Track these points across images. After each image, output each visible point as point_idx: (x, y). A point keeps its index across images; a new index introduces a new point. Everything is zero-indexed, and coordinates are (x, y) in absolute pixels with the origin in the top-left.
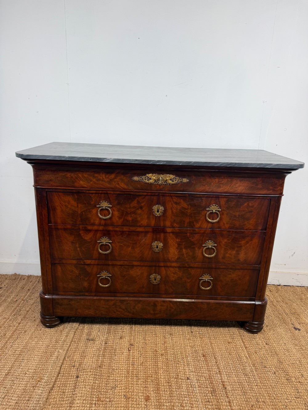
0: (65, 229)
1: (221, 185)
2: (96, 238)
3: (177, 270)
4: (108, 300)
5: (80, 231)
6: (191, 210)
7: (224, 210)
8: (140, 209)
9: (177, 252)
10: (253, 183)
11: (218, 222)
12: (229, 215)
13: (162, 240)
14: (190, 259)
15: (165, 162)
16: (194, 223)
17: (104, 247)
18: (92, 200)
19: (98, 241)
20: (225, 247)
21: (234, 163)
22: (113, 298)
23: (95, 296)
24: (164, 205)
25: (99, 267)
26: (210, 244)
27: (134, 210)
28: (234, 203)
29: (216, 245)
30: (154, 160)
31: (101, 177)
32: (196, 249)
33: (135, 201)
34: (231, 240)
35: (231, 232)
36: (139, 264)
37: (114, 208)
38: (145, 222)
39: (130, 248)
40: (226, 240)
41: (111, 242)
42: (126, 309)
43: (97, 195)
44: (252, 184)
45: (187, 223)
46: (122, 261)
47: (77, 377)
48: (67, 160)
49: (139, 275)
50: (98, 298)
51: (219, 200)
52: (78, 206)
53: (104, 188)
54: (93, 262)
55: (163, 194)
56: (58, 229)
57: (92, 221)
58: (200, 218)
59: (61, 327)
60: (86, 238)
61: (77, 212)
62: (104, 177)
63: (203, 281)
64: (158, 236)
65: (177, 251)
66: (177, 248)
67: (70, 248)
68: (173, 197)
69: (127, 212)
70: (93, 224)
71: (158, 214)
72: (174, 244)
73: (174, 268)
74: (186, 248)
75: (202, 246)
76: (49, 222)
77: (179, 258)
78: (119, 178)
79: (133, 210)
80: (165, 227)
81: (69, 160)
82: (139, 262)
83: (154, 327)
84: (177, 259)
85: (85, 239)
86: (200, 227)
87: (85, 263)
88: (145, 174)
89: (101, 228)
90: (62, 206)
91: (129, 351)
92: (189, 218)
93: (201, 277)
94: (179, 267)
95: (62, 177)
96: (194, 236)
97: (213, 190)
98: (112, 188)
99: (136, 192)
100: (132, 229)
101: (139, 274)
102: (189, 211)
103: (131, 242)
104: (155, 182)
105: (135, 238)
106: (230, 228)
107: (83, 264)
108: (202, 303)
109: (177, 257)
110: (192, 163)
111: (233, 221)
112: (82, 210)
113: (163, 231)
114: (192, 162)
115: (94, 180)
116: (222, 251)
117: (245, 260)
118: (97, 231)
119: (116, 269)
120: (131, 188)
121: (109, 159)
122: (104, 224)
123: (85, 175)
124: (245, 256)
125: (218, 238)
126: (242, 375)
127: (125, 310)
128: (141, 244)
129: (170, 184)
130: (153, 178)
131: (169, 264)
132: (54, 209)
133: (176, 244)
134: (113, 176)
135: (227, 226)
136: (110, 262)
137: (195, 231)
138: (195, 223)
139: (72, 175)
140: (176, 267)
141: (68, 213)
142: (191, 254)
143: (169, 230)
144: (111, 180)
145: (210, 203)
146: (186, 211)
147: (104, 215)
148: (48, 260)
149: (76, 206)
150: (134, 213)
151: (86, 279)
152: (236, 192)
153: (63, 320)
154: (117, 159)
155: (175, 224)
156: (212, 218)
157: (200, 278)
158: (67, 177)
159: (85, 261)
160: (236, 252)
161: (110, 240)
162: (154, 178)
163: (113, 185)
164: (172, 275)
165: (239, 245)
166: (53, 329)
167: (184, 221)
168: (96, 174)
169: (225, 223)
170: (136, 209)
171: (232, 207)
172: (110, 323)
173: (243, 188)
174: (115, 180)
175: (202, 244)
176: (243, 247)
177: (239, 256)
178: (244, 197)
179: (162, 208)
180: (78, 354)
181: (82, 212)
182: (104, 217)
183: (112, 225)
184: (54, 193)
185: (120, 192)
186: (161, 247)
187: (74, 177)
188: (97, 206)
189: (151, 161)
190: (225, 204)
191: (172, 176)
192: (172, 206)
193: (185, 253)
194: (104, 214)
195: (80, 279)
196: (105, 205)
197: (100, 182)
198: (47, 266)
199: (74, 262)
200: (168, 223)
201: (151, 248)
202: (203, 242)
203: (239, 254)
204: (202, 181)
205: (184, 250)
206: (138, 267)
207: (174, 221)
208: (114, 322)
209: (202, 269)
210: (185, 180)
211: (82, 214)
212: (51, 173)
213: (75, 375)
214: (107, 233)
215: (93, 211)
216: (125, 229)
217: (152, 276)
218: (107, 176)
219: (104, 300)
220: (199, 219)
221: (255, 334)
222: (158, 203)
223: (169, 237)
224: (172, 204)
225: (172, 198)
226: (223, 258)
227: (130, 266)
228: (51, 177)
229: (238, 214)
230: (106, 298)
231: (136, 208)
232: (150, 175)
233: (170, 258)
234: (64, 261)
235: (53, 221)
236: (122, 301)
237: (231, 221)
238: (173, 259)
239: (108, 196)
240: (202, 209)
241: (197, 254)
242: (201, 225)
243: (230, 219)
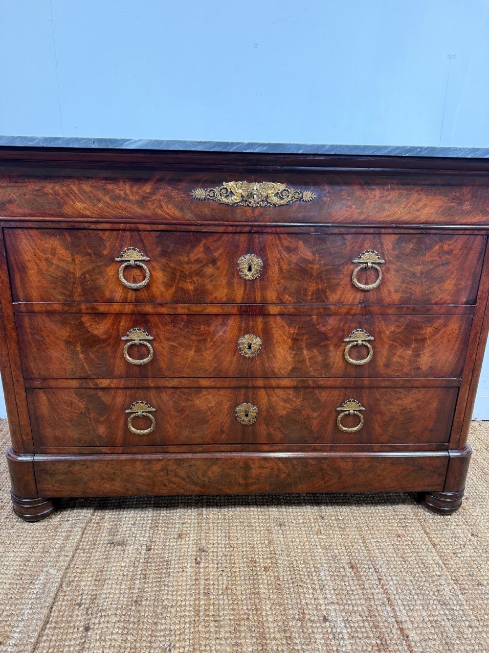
0: (50, 313)
1: (386, 205)
2: (119, 331)
3: (292, 393)
4: (150, 461)
5: (81, 316)
6: (320, 265)
7: (390, 262)
8: (210, 265)
9: (292, 356)
10: (454, 199)
11: (378, 288)
12: (401, 272)
13: (260, 330)
14: (318, 370)
15: (265, 148)
16: (326, 292)
17: (137, 350)
18: (105, 245)
19: (124, 338)
20: (392, 343)
21: (418, 148)
22: (160, 456)
23: (123, 453)
24: (261, 252)
25: (128, 392)
26: (360, 337)
27: (198, 266)
28: (412, 245)
29: (372, 338)
30: (238, 143)
31: (120, 190)
32: (332, 348)
33: (200, 248)
34: (403, 327)
35: (405, 309)
36: (213, 384)
37: (154, 264)
38: (222, 294)
39: (193, 351)
40: (392, 328)
41: (152, 338)
42: (188, 477)
43: (115, 233)
44: (452, 202)
45: (312, 294)
46: (176, 380)
47: (87, 629)
48: (41, 145)
49: (212, 407)
50: (129, 457)
51: (380, 239)
52: (73, 260)
53: (129, 218)
54: (114, 383)
55: (259, 229)
56: (33, 312)
57: (107, 294)
58: (339, 281)
59: (56, 519)
60: (96, 332)
61: (73, 273)
62: (128, 192)
63: (346, 415)
64: (251, 323)
65: (291, 354)
66: (291, 349)
67: (63, 355)
68: (282, 236)
69: (182, 272)
70: (110, 301)
71: (250, 275)
72: (286, 339)
73: (286, 390)
74: (310, 346)
75: (343, 342)
76: (14, 297)
77: (296, 368)
78: (161, 192)
79: (195, 267)
80: (264, 301)
81: (45, 145)
82: (212, 380)
83: (245, 511)
84: (292, 370)
85: (95, 333)
86: (339, 302)
87: (97, 384)
88: (219, 183)
89: (128, 308)
90: (38, 262)
91: (198, 563)
92: (316, 282)
93: (341, 406)
94: (295, 388)
95: (35, 192)
96: (326, 321)
97: (369, 216)
98: (147, 217)
99: (201, 225)
100: (196, 308)
101: (213, 404)
102: (316, 267)
103: (194, 338)
104: (243, 200)
105: (203, 329)
106: (402, 301)
107: (93, 387)
108: (342, 458)
109: (290, 368)
110: (327, 147)
111: (408, 286)
112: (85, 270)
113: (262, 312)
114: (326, 145)
115: (107, 199)
116: (385, 352)
117: (431, 367)
118: (119, 315)
119: (165, 396)
120: (189, 215)
121: (136, 142)
122: (134, 301)
123: (85, 188)
124: (431, 360)
125: (377, 324)
126: (436, 605)
127: (187, 480)
128: (214, 342)
129: (274, 205)
130: (237, 191)
131: (274, 382)
132: (23, 269)
133: (290, 339)
134: (147, 188)
135: (396, 297)
136: (150, 382)
137: (329, 309)
138: (328, 292)
139: (57, 188)
140: (288, 388)
141: (54, 275)
142: (320, 358)
143: (273, 309)
144: (144, 198)
145: (361, 247)
146: (310, 266)
147: (132, 279)
148: (18, 381)
149: (70, 259)
150: (199, 273)
151: (102, 419)
152: (417, 220)
153: (60, 504)
154: (155, 141)
155: (287, 296)
156: (364, 281)
157: (339, 409)
158: (46, 194)
159: (98, 381)
160: (413, 351)
161: (149, 334)
162: (240, 191)
163: (149, 208)
164: (282, 403)
165: (419, 337)
166: (39, 524)
167: (306, 290)
168: (109, 184)
169: (392, 290)
170: (202, 264)
171: (407, 255)
172: (157, 507)
173: (431, 211)
174: (154, 198)
175: (343, 337)
176: (428, 340)
177: (419, 360)
178: (433, 231)
179: (257, 262)
180: (90, 575)
181: (84, 274)
182: (132, 285)
183: (152, 300)
184: (20, 231)
185: (167, 226)
186: (258, 347)
187: (61, 192)
188: (116, 259)
189: (233, 144)
190: (393, 249)
191: (280, 187)
192: (281, 256)
193: (307, 357)
194: (132, 277)
195: (90, 419)
196: (133, 256)
197: (120, 202)
198: (17, 393)
199: (75, 383)
200: (271, 295)
201: (236, 349)
202: (346, 332)
203: (418, 356)
204: (345, 197)
205: (305, 352)
206: (210, 390)
207: (285, 289)
208: (165, 504)
209: (343, 390)
210: (308, 195)
211: (85, 278)
212: (9, 185)
213: (82, 624)
214: (141, 320)
215: (108, 270)
216: (181, 309)
217: (241, 409)
218: (135, 189)
219: (142, 461)
220: (338, 284)
221: (447, 515)
222: (250, 250)
223: (275, 325)
224: (280, 253)
225: (280, 239)
226: (387, 365)
227: (195, 388)
228: (10, 194)
229: (419, 271)
230: (146, 457)
231: (201, 262)
232: (230, 185)
233: (276, 370)
234: (53, 384)
235: (21, 294)
236: (179, 462)
237: (404, 286)
238: (282, 372)
239: (139, 235)
240: (344, 260)
241: (332, 359)
242: (341, 296)
243: (403, 282)
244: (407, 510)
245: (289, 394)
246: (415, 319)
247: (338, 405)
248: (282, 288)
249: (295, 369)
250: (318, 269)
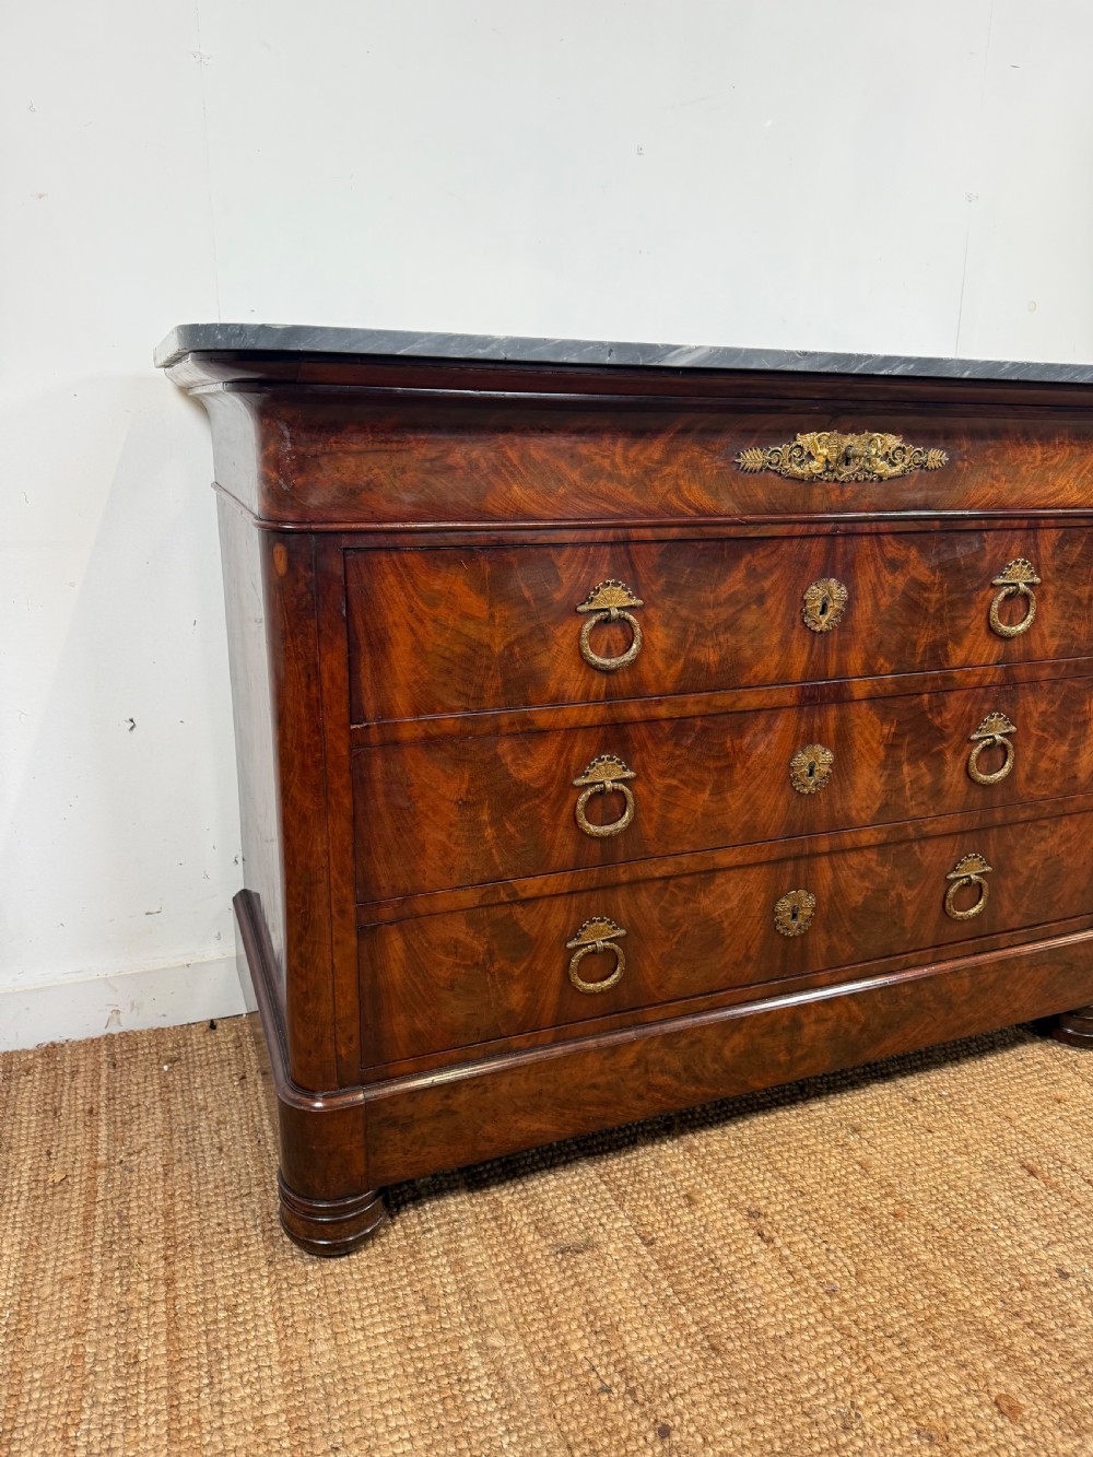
0: (431, 742)
1: (1050, 475)
2: (569, 768)
3: (875, 857)
4: (614, 1049)
5: (497, 743)
6: (942, 592)
7: (1048, 581)
8: (754, 607)
9: (883, 780)
11: (1026, 633)
12: (1061, 598)
13: (831, 734)
14: (923, 803)
15: (912, 366)
16: (946, 645)
17: (606, 803)
18: (558, 579)
19: (578, 782)
20: (1041, 734)
22: (631, 1034)
23: (556, 1042)
24: (847, 579)
25: (575, 901)
26: (996, 729)
27: (731, 610)
28: (1080, 548)
29: (1014, 729)
30: (869, 357)
31: (603, 457)
32: (949, 756)
33: (739, 573)
34: (1058, 703)
35: (1064, 667)
36: (740, 858)
37: (651, 612)
38: (769, 665)
39: (708, 792)
40: (1043, 706)
41: (632, 774)
42: (687, 1069)
43: (581, 551)
45: (924, 652)
46: (671, 860)
47: (664, 1432)
48: (502, 355)
49: (732, 909)
50: (571, 1047)
51: (1035, 538)
52: (492, 616)
53: (615, 516)
54: (553, 883)
55: (849, 527)
56: (396, 743)
57: (552, 685)
58: (969, 621)
60: (525, 775)
61: (489, 647)
62: (618, 460)
63: (962, 886)
64: (817, 722)
65: (881, 776)
66: (883, 766)
67: (450, 835)
68: (885, 538)
69: (700, 625)
70: (557, 701)
71: (823, 622)
72: (875, 746)
73: (866, 852)
74: (913, 760)
75: (970, 741)
76: (355, 713)
77: (887, 804)
78: (682, 457)
79: (725, 613)
80: (842, 673)
81: (510, 357)
82: (738, 849)
83: (770, 1122)
84: (880, 811)
85: (521, 777)
86: (966, 664)
87: (515, 893)
88: (789, 434)
89: (593, 714)
90: (415, 625)
91: (770, 1241)
92: (933, 627)
93: (954, 869)
94: (881, 847)
95: (428, 465)
96: (944, 704)
97: (1024, 495)
98: (650, 514)
99: (749, 523)
100: (722, 700)
101: (735, 903)
102: (935, 596)
103: (712, 764)
104: (828, 470)
105: (729, 744)
106: (1063, 652)
107: (507, 900)
108: (955, 972)
109: (877, 805)
110: (1007, 366)
111: (1070, 624)
112: (512, 638)
113: (840, 696)
115: (575, 476)
116: (1029, 754)
117: (1092, 772)
118: (572, 731)
119: (644, 899)
120: (727, 505)
121: (690, 351)
122: (602, 697)
123: (533, 452)
124: (1092, 759)
125: (1022, 701)
127: (684, 1076)
128: (748, 769)
129: (880, 478)
130: (820, 451)
131: (848, 839)
132: (380, 644)
133: (882, 747)
134: (655, 450)
135: (1053, 644)
136: (621, 870)
137: (953, 678)
138: (950, 645)
139: (475, 454)
140: (870, 847)
141: (447, 654)
142: (928, 780)
143: (860, 688)
144: (647, 472)
145: (1007, 555)
146: (926, 595)
147: (604, 649)
148: (342, 912)
149: (484, 615)
150: (731, 626)
151: (517, 972)
153: (399, 1196)
154: (726, 349)
155: (882, 661)
156: (1006, 620)
157: (952, 876)
158: (451, 468)
159: (518, 884)
160: (1070, 746)
161: (629, 766)
162: (825, 451)
163: (655, 494)
164: (857, 881)
165: (1081, 719)
167: (914, 644)
168: (585, 442)
169: (1046, 635)
170: (739, 607)
171: (1073, 566)
172: (593, 1154)
174: (667, 470)
175: (969, 731)
177: (1077, 761)
179: (839, 592)
180: (574, 1326)
181: (510, 646)
182: (607, 662)
183: (637, 692)
184: (383, 557)
185: (685, 530)
186: (825, 769)
187: (483, 464)
188: (580, 609)
189: (860, 358)
190: (1053, 556)
191: (893, 441)
192: (879, 577)
193: (908, 780)
194: (605, 643)
195: (492, 976)
196: (615, 598)
197: (602, 483)
198: (337, 943)
199: (469, 897)
200: (855, 660)
201: (789, 779)
202: (974, 722)
203: (1076, 753)
204: (992, 460)
205: (906, 769)
206: (731, 874)
207: (880, 644)
208: (602, 1144)
209: (959, 837)
210: (936, 456)
211: (512, 655)
212: (370, 447)
213: (645, 1425)
214: (615, 737)
215: (559, 633)
216: (692, 704)
217: (785, 904)
218: (632, 454)
219: (600, 1049)
220: (967, 628)
222: (826, 572)
223: (858, 721)
224: (878, 573)
225: (881, 545)
226: (1030, 779)
227: (700, 873)
228: (370, 470)
229: (1087, 595)
230: (607, 1040)
231: (738, 602)
232: (806, 440)
233: (854, 813)
234: (421, 905)
235: (370, 705)
236: (669, 1039)
237: (1063, 623)
238: (863, 815)
239: (628, 553)
240: (980, 581)
241: (948, 778)
242: (970, 652)
243: (1063, 618)
244: (1036, 1053)
245: (870, 860)
246: (1076, 685)
247: (950, 868)
248: (874, 645)
249: (885, 807)
250: (938, 600)
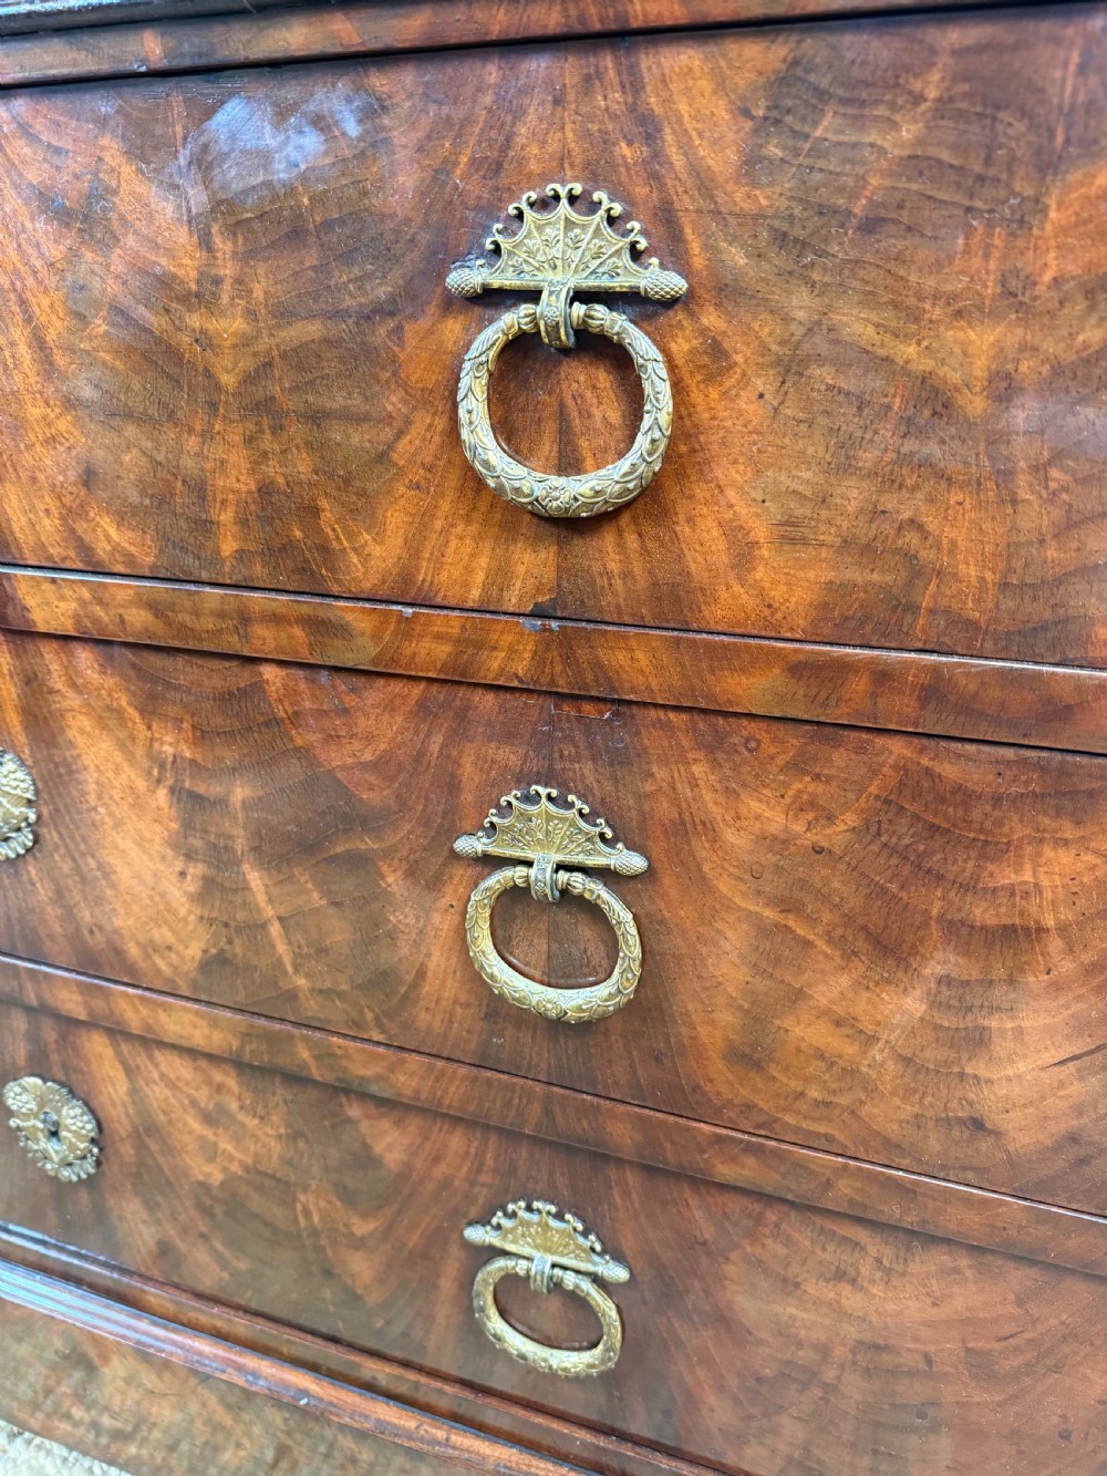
6: (251, 314)
7: (727, 291)
9: (192, 886)
12: (824, 374)
13: (16, 726)
14: (338, 993)
16: (315, 512)
20: (772, 915)
26: (550, 840)
28: (909, 131)
29: (634, 862)
32: (393, 880)
34: (851, 819)
35: (862, 683)
51: (633, 84)
58: (387, 433)
63: (513, 1279)
65: (183, 874)
66: (182, 847)
72: (141, 784)
73: (203, 1063)
75: (455, 856)
77: (223, 960)
84: (207, 968)
86: (401, 588)
92: (249, 441)
93: (484, 1221)
96: (345, 712)
102: (230, 325)
109: (195, 951)
111: (889, 502)
117: (1073, 1139)
124: (1077, 1090)
125: (660, 773)
133: (162, 794)
138: (331, 515)
140: (211, 1057)
142: (340, 932)
145: (497, 168)
146: (197, 321)
155: (110, 527)
156: (548, 447)
157: (476, 1234)
160: (935, 1003)
164: (196, 1125)
165: (986, 914)
167: (200, 492)
169: (760, 531)
171: (871, 225)
175: (451, 824)
176: (1055, 945)
193: (270, 912)
200: (32, 513)
202: (464, 797)
203: (979, 1041)
207: (89, 478)
209: (491, 1138)
217: (24, 1098)
220: (383, 457)
223: (74, 698)
229: (980, 367)
233: (133, 951)
237: (853, 494)
238: (162, 965)
240: (396, 276)
241: (405, 950)
242: (414, 549)
243: (843, 466)
245: (219, 1088)
246: (949, 770)
247: (473, 1212)
248: (72, 475)
249: (215, 963)
250: (244, 342)
